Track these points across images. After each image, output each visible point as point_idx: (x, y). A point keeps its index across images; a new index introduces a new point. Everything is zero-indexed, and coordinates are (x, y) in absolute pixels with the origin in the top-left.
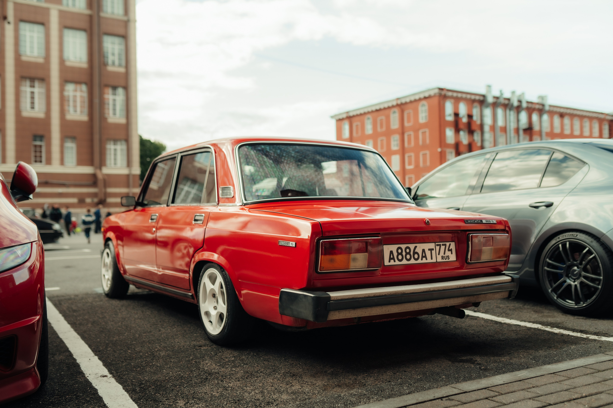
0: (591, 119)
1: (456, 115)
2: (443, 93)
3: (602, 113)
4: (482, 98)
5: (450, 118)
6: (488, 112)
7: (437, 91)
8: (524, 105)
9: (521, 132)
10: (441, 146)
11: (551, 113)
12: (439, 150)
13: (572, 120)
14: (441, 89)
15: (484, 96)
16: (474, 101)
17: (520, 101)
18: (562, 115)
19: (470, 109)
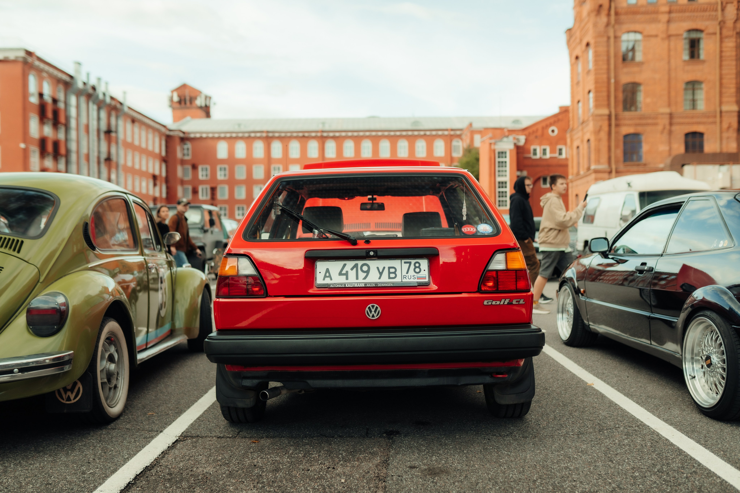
0: (155, 130)
1: (41, 95)
2: (30, 60)
3: (164, 126)
4: (67, 79)
5: (34, 100)
6: (73, 100)
7: (22, 54)
8: (108, 100)
9: (102, 136)
10: (25, 141)
11: (126, 115)
12: (22, 146)
13: (140, 128)
14: (29, 53)
15: (71, 77)
16: (59, 81)
17: (104, 94)
18: (133, 121)
19: (54, 91)
